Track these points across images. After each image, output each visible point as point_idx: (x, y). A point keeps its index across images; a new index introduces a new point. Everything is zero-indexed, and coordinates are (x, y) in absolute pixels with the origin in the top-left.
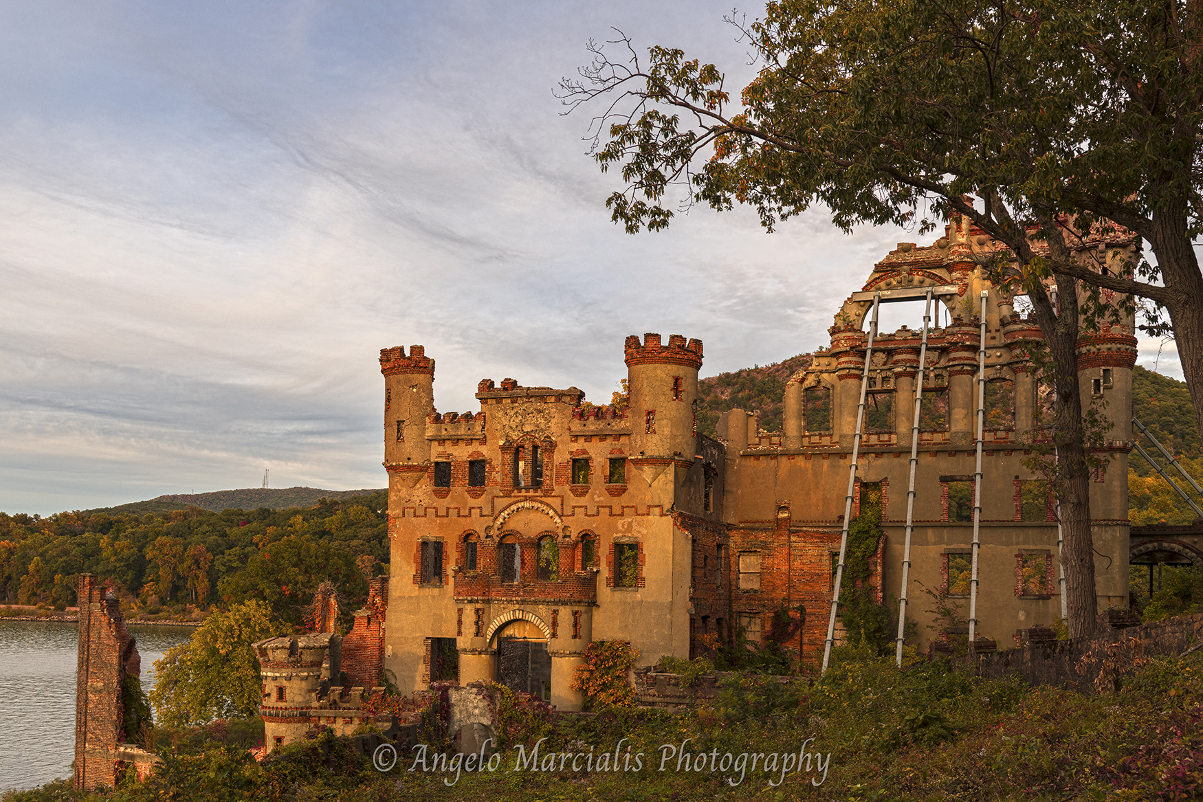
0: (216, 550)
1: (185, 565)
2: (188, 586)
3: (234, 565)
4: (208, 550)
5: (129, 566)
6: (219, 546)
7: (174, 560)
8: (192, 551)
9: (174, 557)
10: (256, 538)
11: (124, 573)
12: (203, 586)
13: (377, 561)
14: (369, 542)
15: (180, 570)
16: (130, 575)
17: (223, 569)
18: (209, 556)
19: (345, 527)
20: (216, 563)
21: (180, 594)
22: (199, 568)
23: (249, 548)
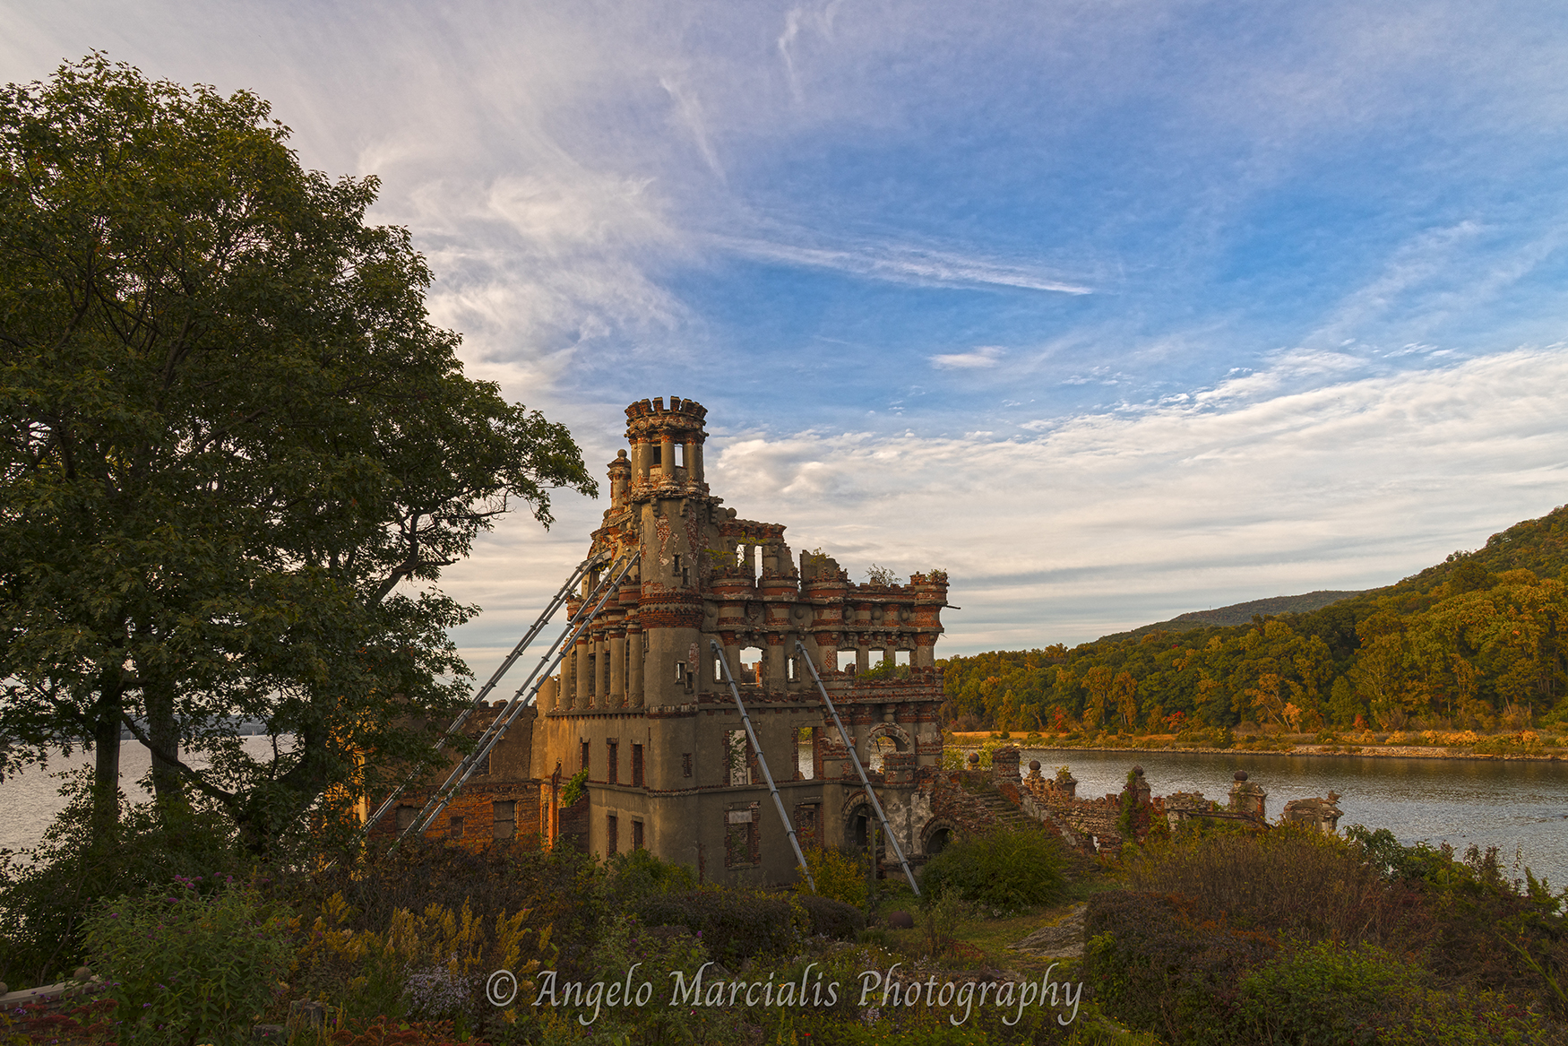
0: (1140, 675)
1: (1113, 692)
2: (1118, 710)
3: (1155, 689)
4: (1133, 676)
5: (1073, 695)
6: (1142, 671)
7: (1103, 687)
8: (1119, 677)
9: (1104, 684)
10: (1176, 662)
11: (1070, 700)
12: (1130, 709)
13: (1281, 678)
14: (1279, 659)
15: (1109, 696)
16: (1074, 703)
17: (1145, 693)
18: (1134, 682)
19: (1260, 645)
20: (1139, 688)
21: (1113, 718)
22: (1125, 693)
23: (1169, 672)
